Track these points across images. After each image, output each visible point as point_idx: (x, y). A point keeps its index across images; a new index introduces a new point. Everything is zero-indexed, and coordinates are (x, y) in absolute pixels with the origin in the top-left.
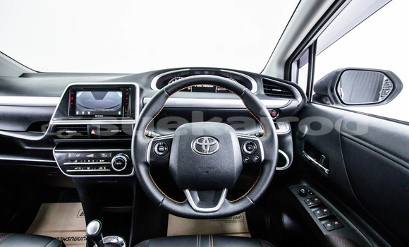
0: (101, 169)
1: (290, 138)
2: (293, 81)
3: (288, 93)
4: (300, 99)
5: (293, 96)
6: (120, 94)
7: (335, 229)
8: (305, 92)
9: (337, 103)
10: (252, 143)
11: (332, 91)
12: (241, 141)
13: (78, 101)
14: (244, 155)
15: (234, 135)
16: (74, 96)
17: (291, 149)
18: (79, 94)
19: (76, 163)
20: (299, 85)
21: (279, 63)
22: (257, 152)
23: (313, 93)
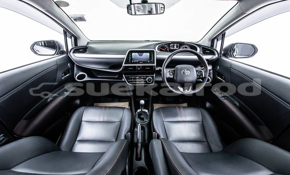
0: (142, 82)
1: (212, 71)
2: (214, 48)
3: (212, 53)
4: (217, 56)
5: (214, 54)
6: (148, 54)
7: (225, 99)
8: (219, 52)
9: (232, 57)
10: (200, 72)
11: (230, 52)
12: (197, 71)
13: (133, 57)
14: (198, 75)
15: (195, 69)
16: (131, 55)
17: (212, 76)
18: (133, 54)
19: (133, 80)
20: (217, 49)
21: (209, 40)
22: (202, 74)
23: (223, 52)
